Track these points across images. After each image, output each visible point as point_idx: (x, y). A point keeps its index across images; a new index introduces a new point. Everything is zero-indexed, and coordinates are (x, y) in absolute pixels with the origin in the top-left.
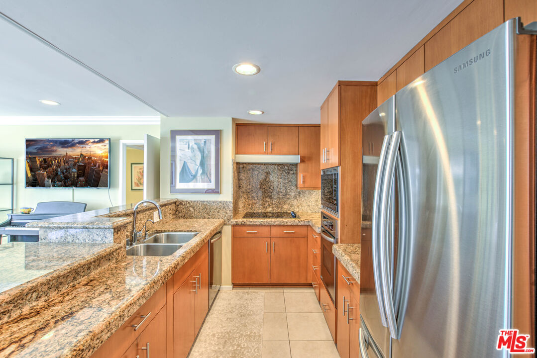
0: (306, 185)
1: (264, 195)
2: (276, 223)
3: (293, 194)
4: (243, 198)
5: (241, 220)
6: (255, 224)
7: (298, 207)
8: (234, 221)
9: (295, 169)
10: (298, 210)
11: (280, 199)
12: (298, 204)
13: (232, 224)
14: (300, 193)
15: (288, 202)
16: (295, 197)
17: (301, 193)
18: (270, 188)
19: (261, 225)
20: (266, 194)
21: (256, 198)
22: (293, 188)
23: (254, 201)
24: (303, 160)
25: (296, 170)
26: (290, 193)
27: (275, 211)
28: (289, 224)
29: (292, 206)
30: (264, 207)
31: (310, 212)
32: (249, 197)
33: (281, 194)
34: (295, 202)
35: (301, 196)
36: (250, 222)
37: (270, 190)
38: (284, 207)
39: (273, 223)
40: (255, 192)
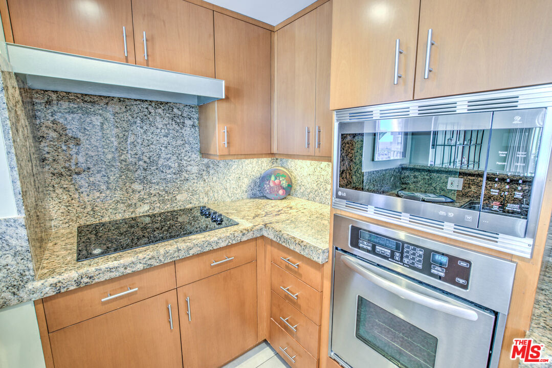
0: (234, 150)
1: (127, 177)
2: (192, 252)
3: (194, 169)
4: (59, 191)
5: (74, 275)
6: (129, 271)
7: (207, 194)
8: (42, 286)
9: (196, 116)
10: (206, 199)
11: (167, 182)
12: (206, 189)
13: (37, 296)
14: (208, 167)
15: (186, 186)
16: (200, 175)
17: (211, 166)
18: (140, 159)
19: (149, 269)
20: (130, 174)
21: (104, 187)
22: (194, 156)
23: (98, 194)
24: (232, 94)
25: (198, 119)
26: (189, 168)
27: (157, 211)
28: (223, 245)
29: (194, 193)
30: (130, 206)
31: (229, 200)
32: (81, 187)
33: (168, 171)
34: (200, 186)
35: (212, 172)
36: (110, 270)
37: (141, 163)
38: (178, 197)
39: (182, 254)
40: (99, 172)
